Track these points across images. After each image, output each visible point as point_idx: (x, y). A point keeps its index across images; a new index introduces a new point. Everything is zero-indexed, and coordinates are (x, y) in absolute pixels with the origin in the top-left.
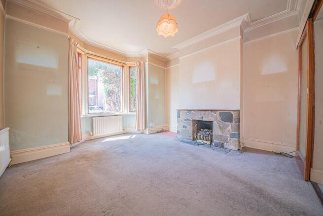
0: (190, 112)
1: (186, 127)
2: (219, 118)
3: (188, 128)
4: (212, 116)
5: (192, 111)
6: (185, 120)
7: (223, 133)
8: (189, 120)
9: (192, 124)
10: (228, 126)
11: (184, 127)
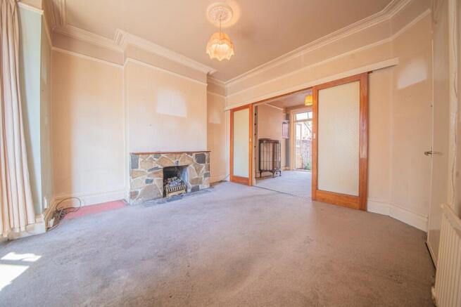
0: (158, 155)
1: (152, 181)
2: (195, 161)
3: (155, 182)
4: (189, 159)
5: (162, 155)
6: (149, 171)
7: (198, 175)
8: (157, 168)
9: (162, 174)
10: (202, 167)
11: (148, 181)
